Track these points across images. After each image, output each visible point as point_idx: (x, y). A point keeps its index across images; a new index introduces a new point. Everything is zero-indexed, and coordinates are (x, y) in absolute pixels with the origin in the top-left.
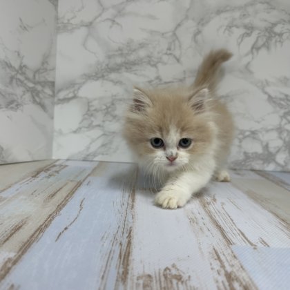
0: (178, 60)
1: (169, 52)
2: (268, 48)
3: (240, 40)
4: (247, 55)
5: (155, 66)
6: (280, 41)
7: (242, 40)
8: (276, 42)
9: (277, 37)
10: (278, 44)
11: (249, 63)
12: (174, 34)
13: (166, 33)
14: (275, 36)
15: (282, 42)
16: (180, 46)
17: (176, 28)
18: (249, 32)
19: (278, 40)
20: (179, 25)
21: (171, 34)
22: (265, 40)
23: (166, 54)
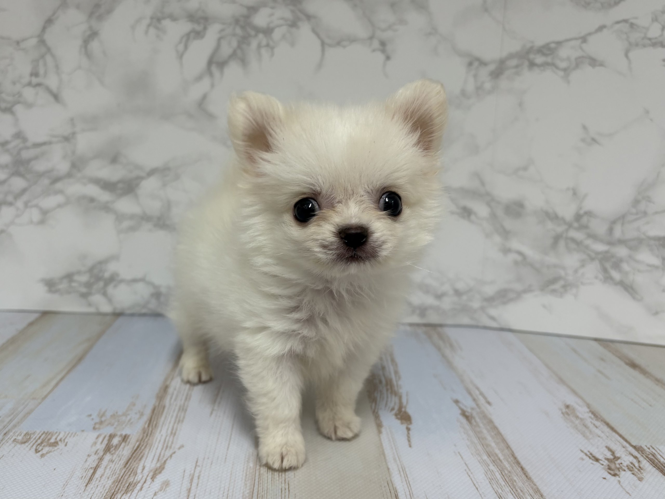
0: (56, 97)
1: (35, 80)
2: (244, 62)
3: (181, 47)
4: (199, 78)
5: (9, 110)
6: (268, 45)
7: (186, 47)
8: (259, 46)
9: (261, 36)
10: (263, 51)
11: (204, 97)
12: (42, 42)
13: (24, 40)
14: (256, 36)
15: (272, 48)
16: (57, 67)
17: (44, 29)
18: (199, 28)
19: (264, 42)
20: (49, 21)
21: (34, 41)
22: (235, 44)
23: (29, 84)
